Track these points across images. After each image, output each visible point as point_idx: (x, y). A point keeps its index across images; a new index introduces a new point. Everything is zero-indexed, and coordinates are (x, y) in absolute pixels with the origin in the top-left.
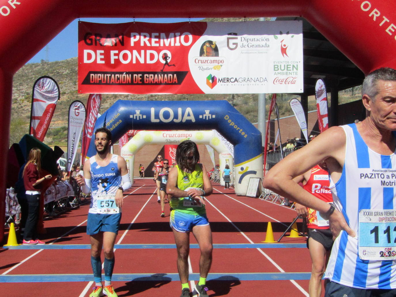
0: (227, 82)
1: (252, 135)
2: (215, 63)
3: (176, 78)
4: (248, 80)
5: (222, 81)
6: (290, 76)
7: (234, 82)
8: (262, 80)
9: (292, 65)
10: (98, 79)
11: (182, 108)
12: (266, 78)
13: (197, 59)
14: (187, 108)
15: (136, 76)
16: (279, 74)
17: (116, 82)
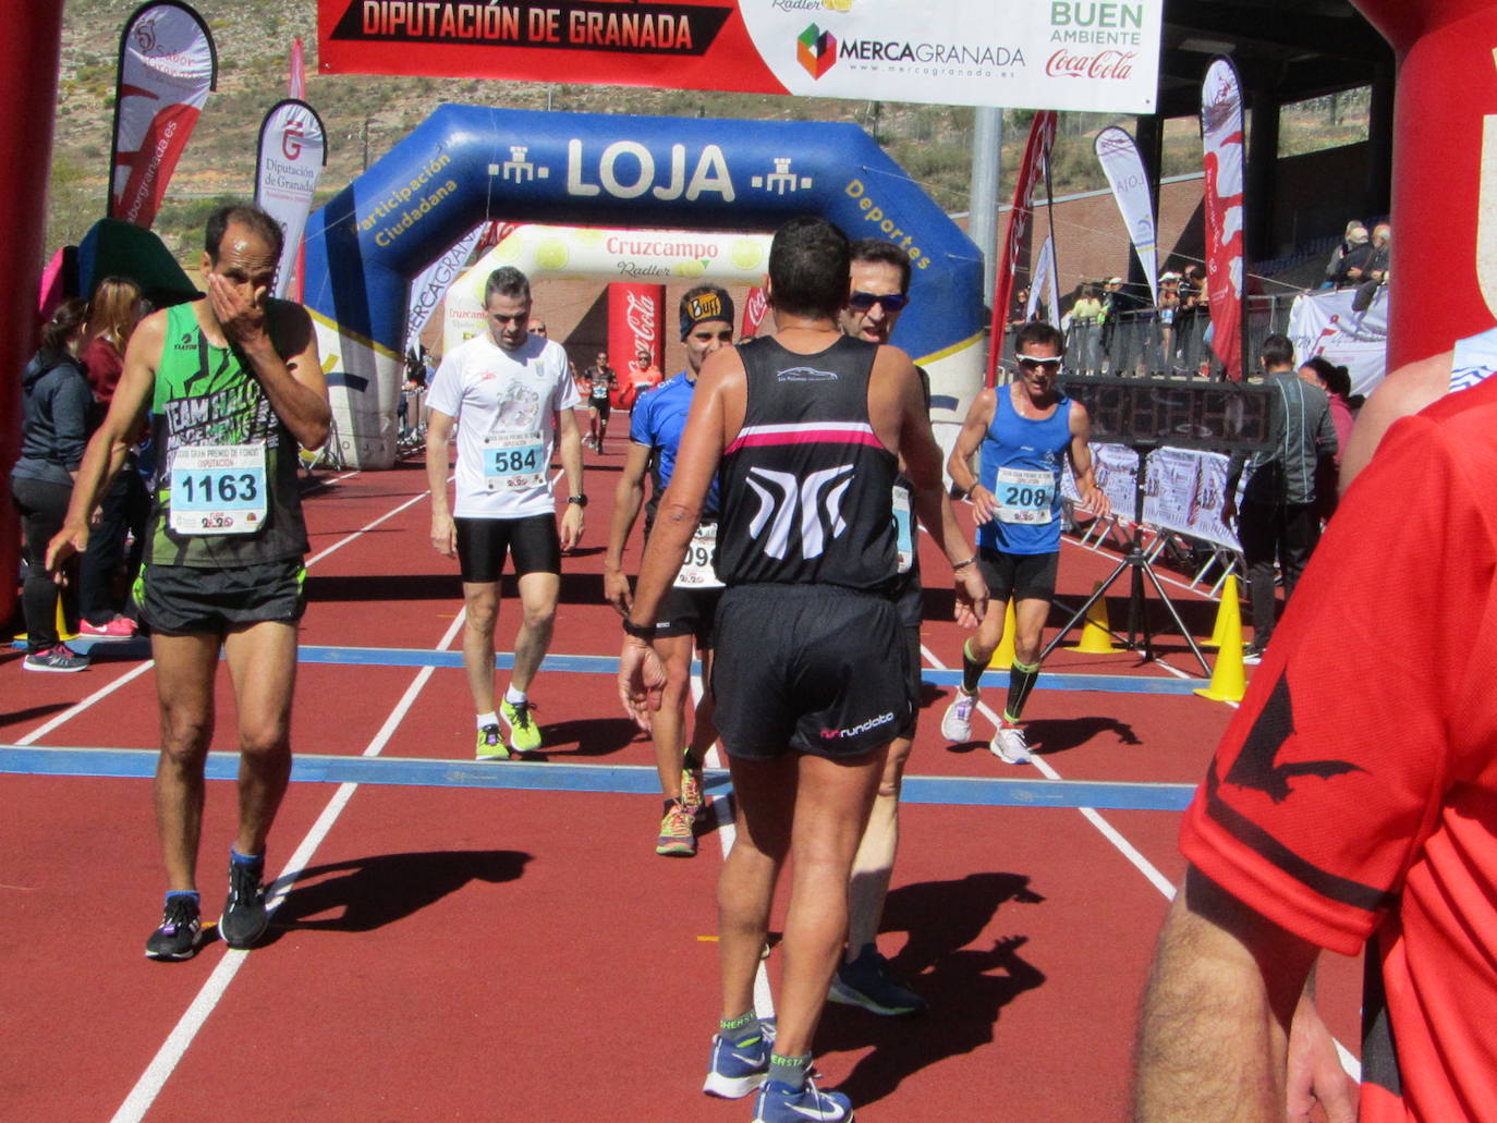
0: (874, 57)
1: (951, 259)
3: (687, 29)
4: (953, 54)
5: (854, 52)
6: (1112, 46)
7: (902, 56)
8: (1003, 57)
9: (1119, 9)
10: (393, 21)
11: (687, 147)
12: (1018, 51)
14: (707, 145)
15: (537, 16)
16: (1070, 36)
17: (461, 34)
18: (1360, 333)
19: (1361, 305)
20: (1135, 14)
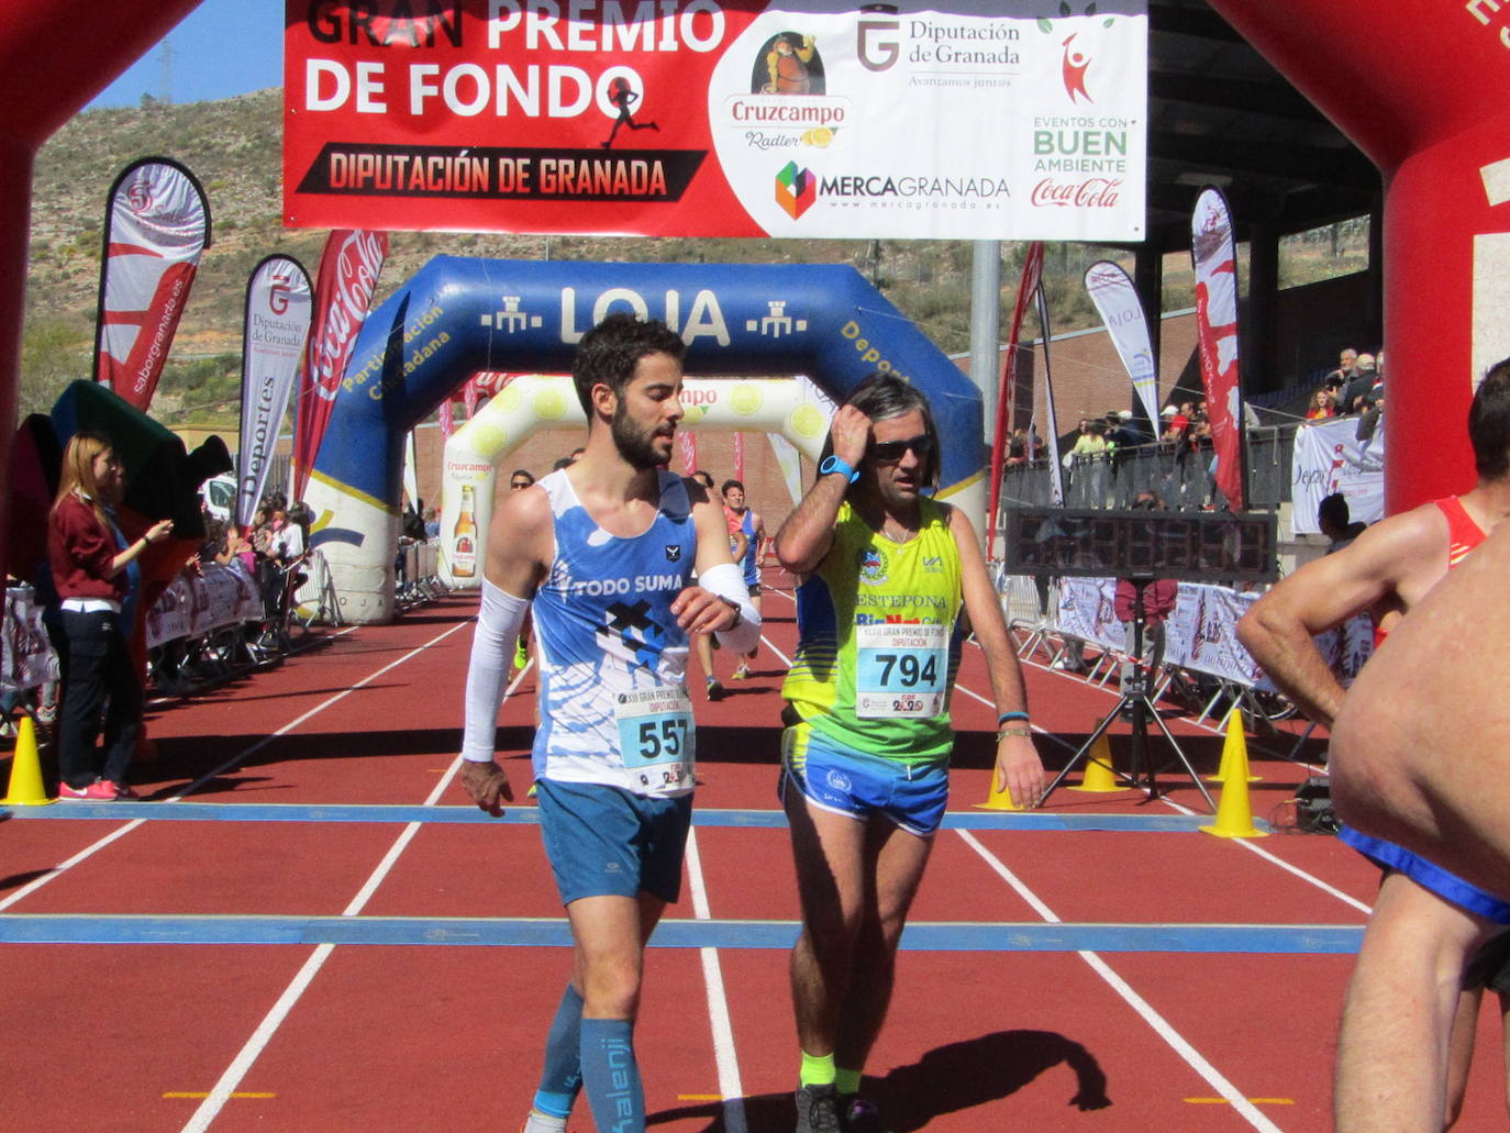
0: (855, 193)
1: (948, 398)
2: (810, 118)
3: (662, 175)
4: (937, 187)
5: (834, 190)
6: (1097, 174)
7: (882, 194)
8: (988, 188)
9: (1103, 136)
10: (361, 174)
11: (680, 293)
12: (1003, 181)
13: (741, 103)
15: (507, 166)
16: (1055, 165)
17: (431, 187)
18: (1365, 462)
19: (1365, 433)
20: (1119, 141)
